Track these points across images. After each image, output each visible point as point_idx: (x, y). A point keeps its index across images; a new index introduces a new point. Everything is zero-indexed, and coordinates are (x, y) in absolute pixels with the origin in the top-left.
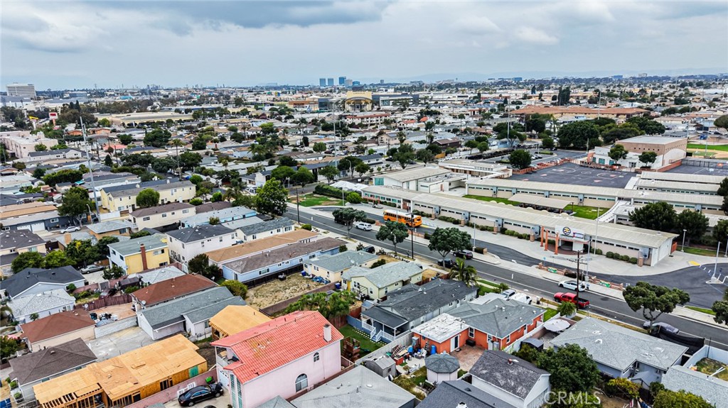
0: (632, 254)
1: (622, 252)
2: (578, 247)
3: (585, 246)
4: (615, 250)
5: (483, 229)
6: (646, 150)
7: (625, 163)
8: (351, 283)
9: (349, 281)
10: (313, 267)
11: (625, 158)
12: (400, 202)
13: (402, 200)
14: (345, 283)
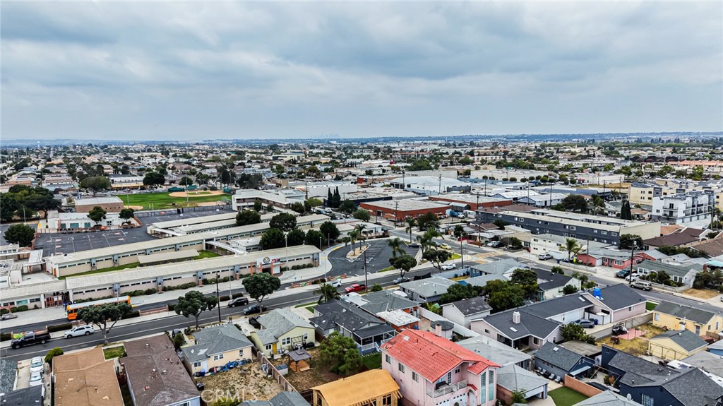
1: (300, 263)
2: (277, 271)
3: (281, 268)
4: (296, 263)
7: (103, 223)
8: (279, 346)
9: (275, 344)
10: (213, 358)
11: (105, 218)
12: (38, 300)
13: (42, 297)
14: (270, 348)
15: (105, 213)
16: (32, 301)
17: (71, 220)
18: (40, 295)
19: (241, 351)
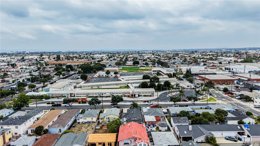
0: (149, 94)
1: (147, 94)
2: (137, 96)
3: (139, 95)
4: (145, 94)
5: (107, 97)
6: (115, 71)
7: (110, 75)
8: (105, 119)
9: (104, 118)
10: (83, 119)
11: (110, 74)
12: (68, 95)
13: (69, 94)
14: (102, 119)
15: (110, 72)
16: (67, 95)
17: (102, 74)
18: (68, 93)
19: (92, 118)
